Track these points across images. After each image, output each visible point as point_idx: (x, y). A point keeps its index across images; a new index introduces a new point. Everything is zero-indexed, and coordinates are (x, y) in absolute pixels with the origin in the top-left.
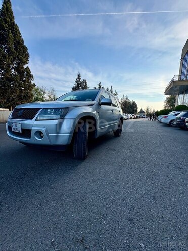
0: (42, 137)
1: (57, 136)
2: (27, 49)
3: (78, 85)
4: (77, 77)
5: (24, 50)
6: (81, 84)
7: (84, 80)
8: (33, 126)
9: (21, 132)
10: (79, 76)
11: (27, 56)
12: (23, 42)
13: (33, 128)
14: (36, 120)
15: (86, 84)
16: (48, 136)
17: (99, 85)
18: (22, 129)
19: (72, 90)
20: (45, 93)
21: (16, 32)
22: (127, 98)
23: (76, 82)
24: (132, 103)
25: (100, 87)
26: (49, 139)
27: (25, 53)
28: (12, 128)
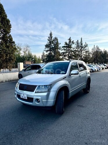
0: (39, 102)
1: (47, 102)
2: (10, 22)
3: (50, 42)
4: (49, 36)
5: (7, 23)
6: (53, 41)
7: (55, 38)
8: (34, 96)
9: (27, 99)
10: (51, 34)
11: (10, 27)
12: (7, 17)
13: (34, 97)
14: (35, 93)
15: (57, 41)
16: (42, 101)
17: (70, 39)
18: (28, 98)
19: (45, 47)
20: (20, 49)
21: (2, 10)
22: (98, 48)
23: (49, 40)
24: (103, 52)
25: (70, 42)
26: (43, 103)
27: (8, 24)
28: (21, 96)
